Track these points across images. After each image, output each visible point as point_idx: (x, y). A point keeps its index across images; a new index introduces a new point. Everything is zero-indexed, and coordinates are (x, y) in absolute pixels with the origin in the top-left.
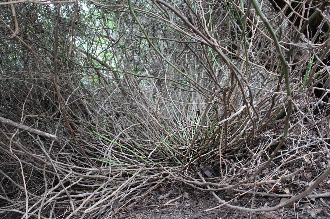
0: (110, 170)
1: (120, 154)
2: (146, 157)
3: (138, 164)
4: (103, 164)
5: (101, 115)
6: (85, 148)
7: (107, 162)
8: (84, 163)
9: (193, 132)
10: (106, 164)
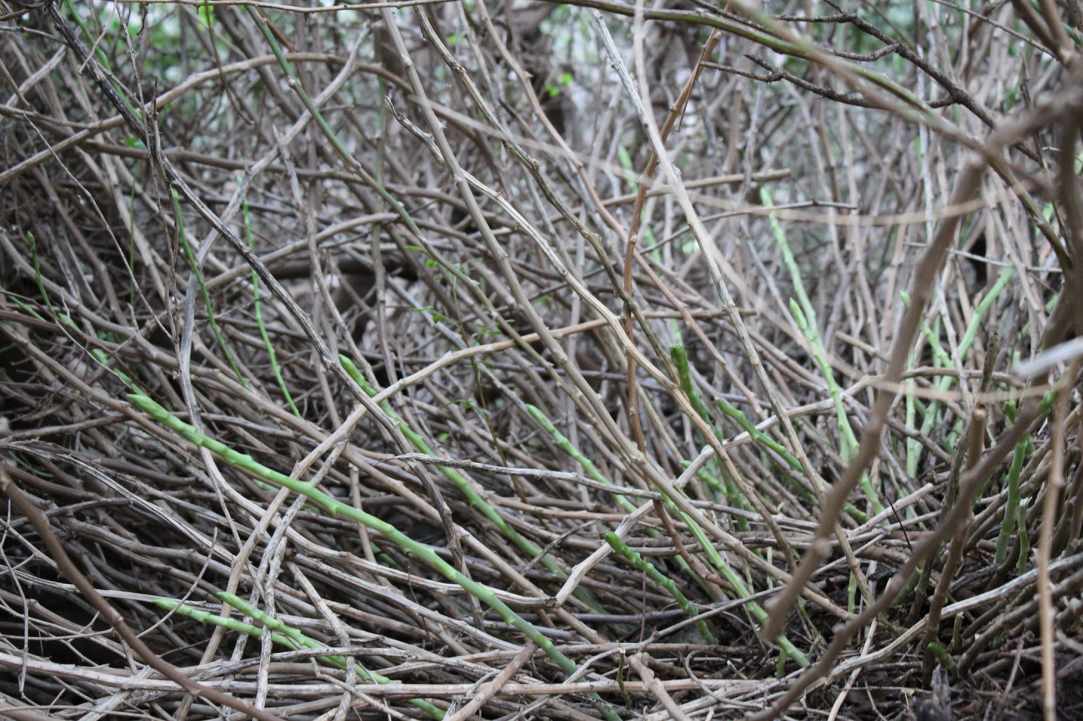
0: (264, 686)
1: (351, 570)
2: (541, 596)
3: (482, 647)
4: (214, 641)
5: (227, 272)
6: (103, 515)
7: (246, 625)
8: (81, 632)
9: (919, 421)
10: (242, 639)
